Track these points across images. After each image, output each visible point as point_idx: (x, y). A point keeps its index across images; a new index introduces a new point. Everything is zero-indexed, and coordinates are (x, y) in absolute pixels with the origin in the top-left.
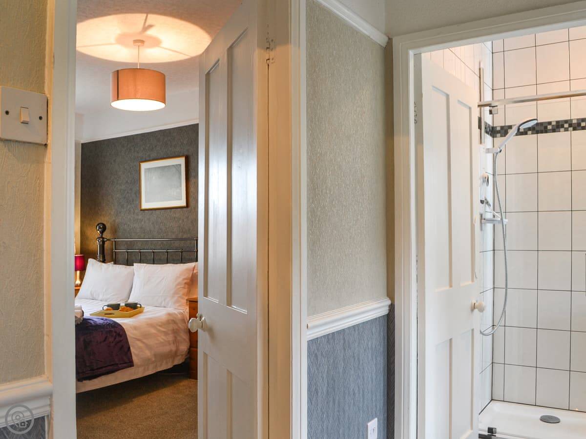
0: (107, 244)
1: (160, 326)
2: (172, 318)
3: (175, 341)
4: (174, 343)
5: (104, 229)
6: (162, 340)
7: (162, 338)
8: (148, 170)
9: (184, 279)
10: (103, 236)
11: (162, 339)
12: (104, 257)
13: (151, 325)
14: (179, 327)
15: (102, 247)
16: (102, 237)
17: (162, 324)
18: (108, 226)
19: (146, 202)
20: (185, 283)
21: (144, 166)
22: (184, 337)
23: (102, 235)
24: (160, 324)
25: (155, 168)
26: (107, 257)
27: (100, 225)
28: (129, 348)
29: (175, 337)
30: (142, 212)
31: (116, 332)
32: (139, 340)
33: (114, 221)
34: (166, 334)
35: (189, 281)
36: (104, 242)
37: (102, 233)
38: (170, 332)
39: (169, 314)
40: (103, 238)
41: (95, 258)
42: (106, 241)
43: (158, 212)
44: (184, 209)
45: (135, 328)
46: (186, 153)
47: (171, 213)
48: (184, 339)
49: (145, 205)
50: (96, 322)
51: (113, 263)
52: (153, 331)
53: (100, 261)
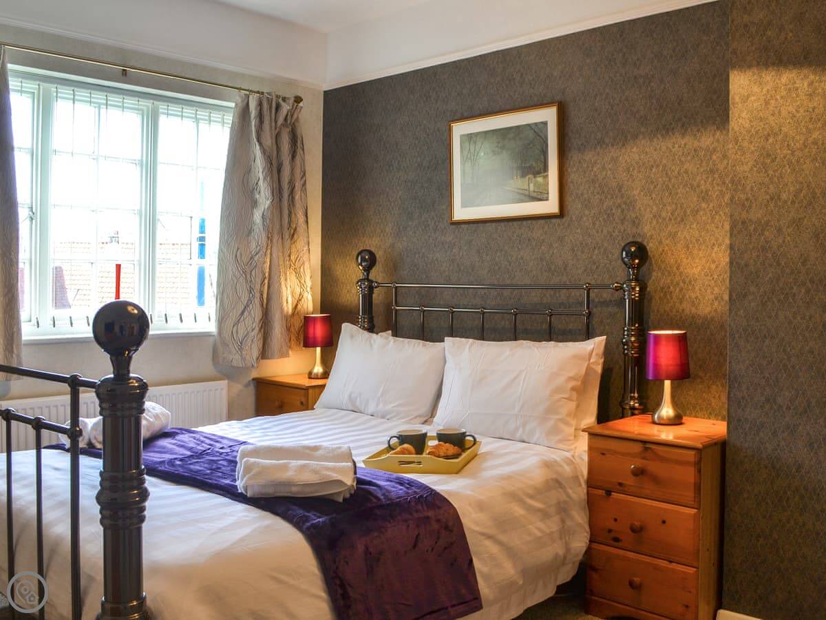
0: (378, 295)
1: (531, 497)
2: (554, 476)
3: (565, 532)
4: (561, 539)
5: (370, 261)
6: (539, 534)
7: (538, 527)
8: (470, 138)
9: (571, 379)
10: (371, 277)
11: (539, 529)
12: (371, 320)
13: (513, 496)
14: (569, 496)
15: (368, 299)
16: (368, 279)
17: (537, 493)
18: (379, 255)
19: (464, 205)
20: (573, 389)
21: (460, 130)
22: (580, 521)
23: (368, 275)
24: (530, 492)
25: (486, 133)
26: (378, 321)
27: (363, 254)
28: (471, 561)
29: (563, 521)
30: (454, 226)
31: (438, 521)
32: (489, 537)
33: (392, 246)
34: (545, 515)
35: (579, 383)
36: (371, 289)
37: (368, 269)
38: (552, 510)
39: (548, 465)
40: (372, 282)
41: (354, 321)
42: (376, 287)
43: (490, 227)
44: (554, 221)
45: (481, 506)
46: (558, 98)
47: (520, 228)
48: (580, 525)
49: (461, 212)
50: (388, 491)
51: (390, 332)
52: (519, 511)
53: (364, 328)
